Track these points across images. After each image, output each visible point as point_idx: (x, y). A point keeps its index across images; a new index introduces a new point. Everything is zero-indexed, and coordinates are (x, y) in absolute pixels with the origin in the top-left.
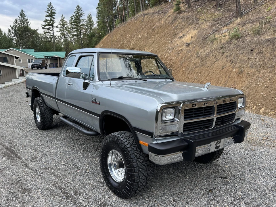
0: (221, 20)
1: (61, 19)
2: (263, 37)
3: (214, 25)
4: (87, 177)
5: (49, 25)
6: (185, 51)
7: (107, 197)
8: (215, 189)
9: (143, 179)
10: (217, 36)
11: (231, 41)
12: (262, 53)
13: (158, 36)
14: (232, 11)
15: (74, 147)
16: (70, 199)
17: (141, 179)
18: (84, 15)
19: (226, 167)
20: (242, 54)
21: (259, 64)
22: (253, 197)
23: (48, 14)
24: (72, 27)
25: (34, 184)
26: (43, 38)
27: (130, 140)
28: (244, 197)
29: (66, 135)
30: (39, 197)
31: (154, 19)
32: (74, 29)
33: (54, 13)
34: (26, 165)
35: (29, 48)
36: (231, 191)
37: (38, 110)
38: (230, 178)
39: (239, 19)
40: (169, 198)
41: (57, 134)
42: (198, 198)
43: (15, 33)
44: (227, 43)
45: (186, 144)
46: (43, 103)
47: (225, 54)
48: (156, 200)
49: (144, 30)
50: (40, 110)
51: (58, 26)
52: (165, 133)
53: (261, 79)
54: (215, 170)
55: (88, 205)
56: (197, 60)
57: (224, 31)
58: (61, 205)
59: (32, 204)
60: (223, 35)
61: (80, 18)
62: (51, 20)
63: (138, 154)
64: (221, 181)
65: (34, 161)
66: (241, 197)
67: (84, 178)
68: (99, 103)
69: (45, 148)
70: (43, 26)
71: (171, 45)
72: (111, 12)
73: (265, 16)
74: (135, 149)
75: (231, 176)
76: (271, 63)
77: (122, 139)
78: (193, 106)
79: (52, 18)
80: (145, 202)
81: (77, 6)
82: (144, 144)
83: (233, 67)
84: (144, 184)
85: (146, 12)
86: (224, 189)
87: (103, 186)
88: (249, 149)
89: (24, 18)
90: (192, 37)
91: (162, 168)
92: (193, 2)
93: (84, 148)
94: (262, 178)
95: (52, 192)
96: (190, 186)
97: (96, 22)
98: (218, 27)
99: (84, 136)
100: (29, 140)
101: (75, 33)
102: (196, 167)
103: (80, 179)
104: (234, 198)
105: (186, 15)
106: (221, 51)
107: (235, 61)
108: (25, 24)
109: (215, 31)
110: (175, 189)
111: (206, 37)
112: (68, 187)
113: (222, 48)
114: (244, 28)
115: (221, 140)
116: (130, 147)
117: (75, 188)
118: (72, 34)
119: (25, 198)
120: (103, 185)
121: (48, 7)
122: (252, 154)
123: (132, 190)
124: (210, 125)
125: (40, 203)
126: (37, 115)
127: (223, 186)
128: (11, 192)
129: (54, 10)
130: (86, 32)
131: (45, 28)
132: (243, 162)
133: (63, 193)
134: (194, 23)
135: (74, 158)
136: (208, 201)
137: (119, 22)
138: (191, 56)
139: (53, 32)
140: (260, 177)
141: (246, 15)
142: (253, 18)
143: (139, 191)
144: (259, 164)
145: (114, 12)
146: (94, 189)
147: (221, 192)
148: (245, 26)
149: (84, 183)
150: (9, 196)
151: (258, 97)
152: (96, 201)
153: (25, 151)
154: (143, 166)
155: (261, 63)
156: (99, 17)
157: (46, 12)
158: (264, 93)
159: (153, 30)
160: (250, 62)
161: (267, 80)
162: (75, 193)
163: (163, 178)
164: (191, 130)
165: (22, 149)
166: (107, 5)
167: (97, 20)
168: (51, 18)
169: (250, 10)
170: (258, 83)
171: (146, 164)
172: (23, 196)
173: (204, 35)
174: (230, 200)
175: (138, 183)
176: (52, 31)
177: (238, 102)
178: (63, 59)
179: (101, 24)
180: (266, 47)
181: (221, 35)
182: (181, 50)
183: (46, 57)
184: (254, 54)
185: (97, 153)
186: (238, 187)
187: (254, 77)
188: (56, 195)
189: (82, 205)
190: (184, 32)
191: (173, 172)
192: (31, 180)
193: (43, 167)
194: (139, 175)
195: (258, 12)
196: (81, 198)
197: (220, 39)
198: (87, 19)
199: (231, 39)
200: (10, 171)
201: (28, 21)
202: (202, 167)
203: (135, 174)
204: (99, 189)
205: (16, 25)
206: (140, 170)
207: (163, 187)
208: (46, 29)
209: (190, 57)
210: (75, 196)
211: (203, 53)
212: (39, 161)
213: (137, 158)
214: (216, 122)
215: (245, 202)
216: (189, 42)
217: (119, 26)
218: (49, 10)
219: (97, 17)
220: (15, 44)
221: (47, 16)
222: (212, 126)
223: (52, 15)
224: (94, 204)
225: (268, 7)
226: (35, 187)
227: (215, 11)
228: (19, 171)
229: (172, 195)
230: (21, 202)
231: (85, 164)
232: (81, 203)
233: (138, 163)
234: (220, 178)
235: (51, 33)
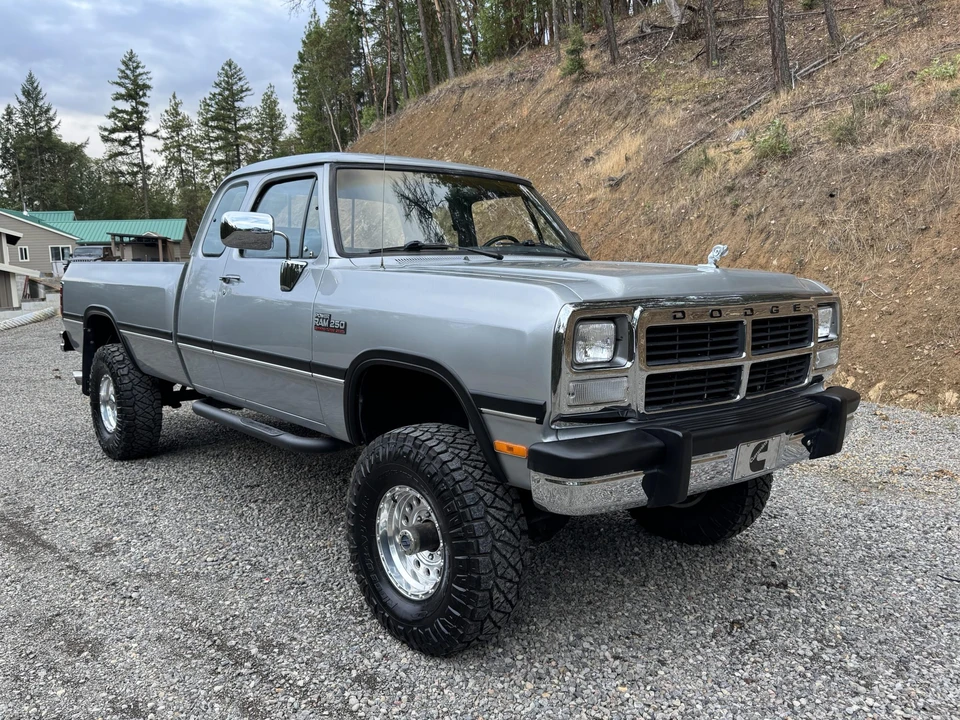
0: (722, 98)
1: (168, 109)
2: (865, 150)
3: (702, 116)
4: (300, 597)
5: (126, 128)
6: (607, 205)
7: (378, 654)
8: (752, 618)
9: (509, 577)
10: (711, 153)
11: (760, 167)
12: (867, 202)
13: (511, 160)
14: (758, 71)
15: (245, 509)
16: (248, 664)
17: (502, 577)
18: (249, 93)
19: (781, 552)
20: (800, 206)
21: (858, 241)
22: (882, 637)
23: (123, 91)
24: (208, 136)
25: (111, 625)
26: (106, 174)
27: (459, 446)
28: (854, 637)
29: (210, 473)
30: (133, 665)
31: (495, 102)
32: (213, 141)
33: (146, 87)
34: (74, 568)
35: (54, 207)
36: (806, 622)
37: (107, 390)
38: (798, 584)
39: (783, 95)
40: (598, 650)
41: (178, 472)
42: (698, 646)
43: (5, 158)
44: (748, 173)
45: (657, 443)
46: (127, 362)
47: (744, 210)
48: (551, 656)
49: (461, 139)
50: (116, 388)
51: (158, 131)
52: (585, 405)
53: (867, 288)
54: (744, 563)
55: (314, 680)
56: (646, 233)
57: (737, 133)
58: (217, 685)
59: (110, 686)
60: (732, 146)
61: (237, 104)
62: (135, 111)
63: (488, 490)
64: (770, 594)
65: (105, 556)
66: (844, 638)
67: (290, 600)
68: (342, 330)
69: (137, 513)
70: (106, 133)
71: (555, 187)
72: (344, 81)
73: (869, 83)
74: (477, 474)
75: (800, 577)
76: (897, 234)
77: (430, 443)
78: (675, 317)
79: (137, 103)
80: (513, 666)
81: (226, 64)
82: (511, 449)
83: (772, 252)
84: (510, 596)
85: (467, 79)
86: (783, 618)
87: (362, 623)
88: (849, 502)
89: (36, 106)
90: (627, 159)
91: (561, 562)
92: (626, 43)
93: (281, 511)
94: (904, 584)
95: (181, 648)
96: (664, 614)
97: (294, 117)
98: (713, 123)
99: (275, 476)
100: (77, 493)
101: (219, 156)
102: (678, 555)
103: (276, 603)
104: (820, 641)
105: (604, 85)
106: (728, 200)
107: (778, 233)
108: (42, 124)
109: (704, 135)
110: (614, 622)
111: (677, 154)
112: (234, 628)
113: (731, 189)
114: (802, 122)
115: (770, 440)
116: (460, 468)
117: (259, 632)
118: (206, 160)
119: (82, 668)
120: (361, 619)
121: (123, 68)
122: (860, 515)
123: (471, 620)
124: (731, 388)
125: (139, 682)
126: (102, 409)
127: (778, 610)
128: (28, 652)
129: (144, 77)
130: (259, 151)
131: (113, 140)
132: (836, 539)
133: (219, 648)
134: (633, 111)
135: (248, 541)
136: (732, 654)
137: (374, 115)
138: (628, 219)
139: (141, 151)
140: (899, 579)
141: (805, 81)
142: (828, 90)
143: (494, 623)
144: (888, 543)
145: (355, 82)
146: (328, 632)
147: (774, 628)
148: (806, 116)
149: (290, 615)
150: (22, 666)
151: (859, 346)
152: (340, 668)
153: (67, 525)
154: (507, 533)
155: (864, 235)
156: (303, 100)
157: (117, 83)
158: (880, 334)
159: (492, 138)
160: (829, 233)
161: (888, 290)
162: (263, 648)
163: (570, 592)
164: (669, 401)
165: (55, 520)
166: (329, 57)
167: (297, 112)
168: (134, 104)
169: (819, 64)
170: (859, 302)
171: (516, 527)
172: (70, 664)
173: (670, 151)
174: (806, 649)
175: (490, 591)
176: (138, 149)
177: (817, 316)
178: (177, 243)
179: (309, 125)
180: (876, 182)
181: (725, 149)
182: (593, 200)
183: (118, 239)
184: (841, 207)
185: (327, 523)
186: (828, 610)
187: (845, 283)
188: (194, 655)
189: (291, 682)
190: (599, 142)
191: (599, 574)
192: (99, 614)
193: (139, 571)
194: (493, 562)
195: (845, 71)
196: (286, 662)
197: (723, 160)
198: (259, 108)
199: (760, 158)
200: (19, 587)
201: (51, 113)
202: (697, 555)
203: (480, 559)
204: (346, 633)
205: (8, 129)
206: (499, 544)
207: (571, 616)
208: (116, 144)
209: (622, 225)
210: (265, 657)
211: (667, 208)
212: (121, 553)
213: (485, 504)
214: (750, 381)
215: (858, 654)
216: (619, 175)
217: (373, 127)
218: (127, 77)
219: (296, 102)
220: (6, 196)
221: (118, 97)
222: (738, 393)
223: (138, 94)
224: (333, 679)
225: (877, 54)
226: (114, 635)
227: (701, 70)
228: (51, 587)
229: (606, 641)
230: (69, 681)
231: (289, 557)
232: (286, 676)
233: (492, 523)
234: (765, 587)
235: (135, 157)
